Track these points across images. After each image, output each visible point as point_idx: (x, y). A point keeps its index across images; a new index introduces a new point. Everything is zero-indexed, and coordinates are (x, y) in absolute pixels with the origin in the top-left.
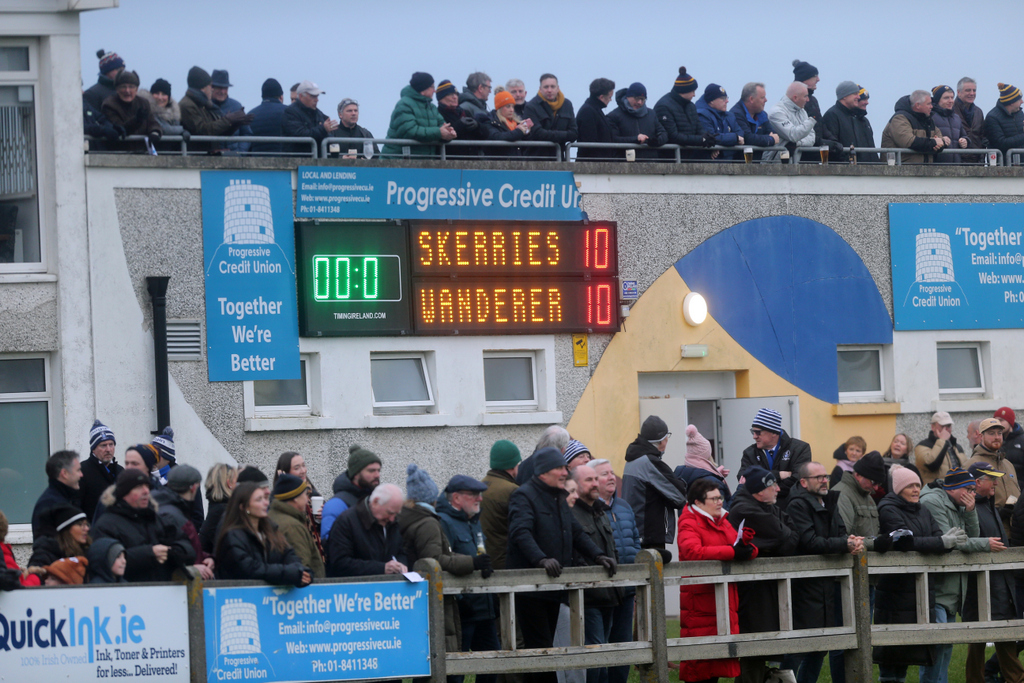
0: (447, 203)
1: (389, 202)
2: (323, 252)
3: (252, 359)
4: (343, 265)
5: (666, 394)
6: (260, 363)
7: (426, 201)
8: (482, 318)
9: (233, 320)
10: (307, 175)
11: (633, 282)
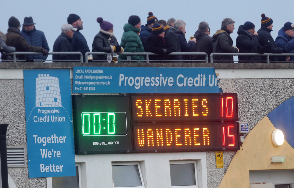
0: (150, 85)
1: (120, 85)
2: (87, 111)
3: (51, 166)
4: (97, 117)
5: (263, 181)
6: (55, 168)
7: (139, 84)
8: (169, 143)
9: (41, 146)
10: (78, 71)
11: (246, 124)
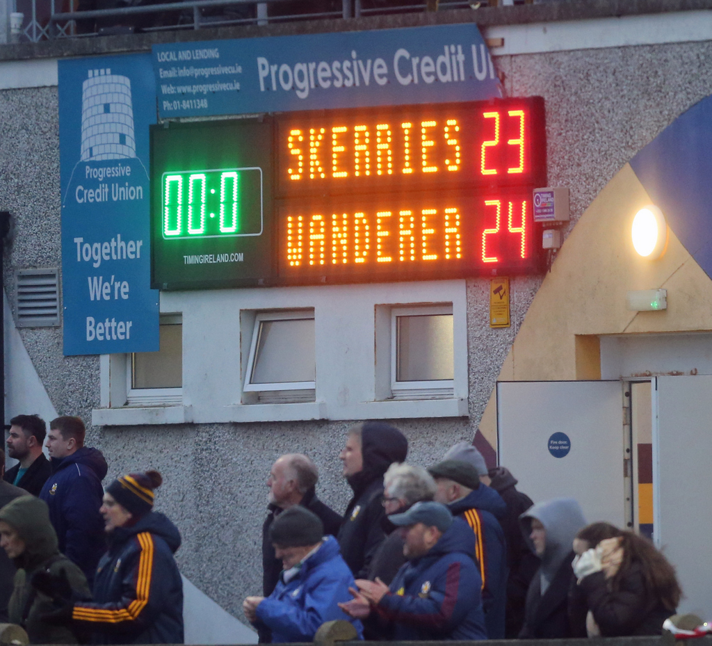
0: (332, 85)
1: (262, 89)
2: (175, 169)
3: (107, 324)
4: (198, 184)
6: (116, 328)
7: (305, 84)
8: (361, 256)
9: (87, 269)
10: (163, 57)
11: (548, 193)
